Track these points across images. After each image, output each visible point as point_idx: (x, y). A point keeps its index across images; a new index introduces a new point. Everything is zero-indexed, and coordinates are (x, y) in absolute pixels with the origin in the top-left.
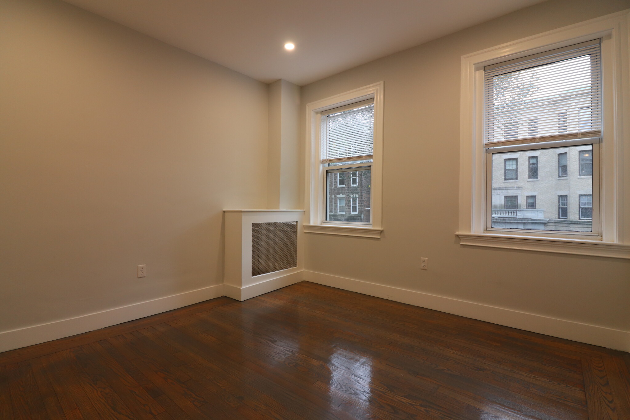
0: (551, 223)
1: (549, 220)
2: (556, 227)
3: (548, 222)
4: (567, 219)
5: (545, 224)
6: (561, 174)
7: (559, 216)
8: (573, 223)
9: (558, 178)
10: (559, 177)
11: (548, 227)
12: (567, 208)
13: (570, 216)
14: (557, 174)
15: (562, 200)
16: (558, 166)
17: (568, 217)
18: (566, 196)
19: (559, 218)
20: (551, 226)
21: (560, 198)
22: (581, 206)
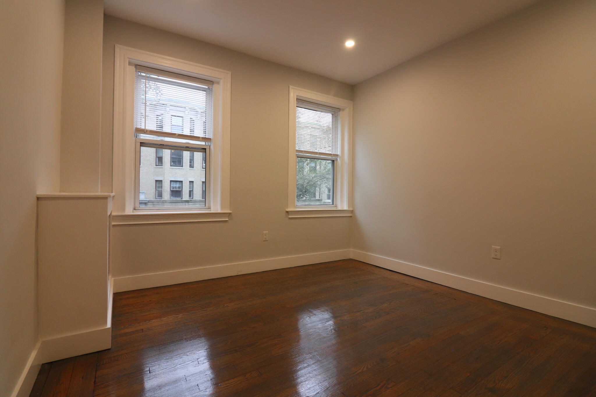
0: (150, 203)
1: (149, 200)
2: (154, 205)
3: (148, 202)
4: (162, 199)
5: (145, 204)
6: (158, 164)
7: (156, 197)
8: (165, 202)
9: (155, 167)
10: (156, 165)
11: (148, 205)
12: (162, 190)
13: (164, 197)
14: (155, 164)
15: (158, 184)
16: (155, 156)
17: (163, 197)
18: (161, 181)
19: (156, 198)
20: (150, 205)
21: (157, 183)
22: (171, 189)
